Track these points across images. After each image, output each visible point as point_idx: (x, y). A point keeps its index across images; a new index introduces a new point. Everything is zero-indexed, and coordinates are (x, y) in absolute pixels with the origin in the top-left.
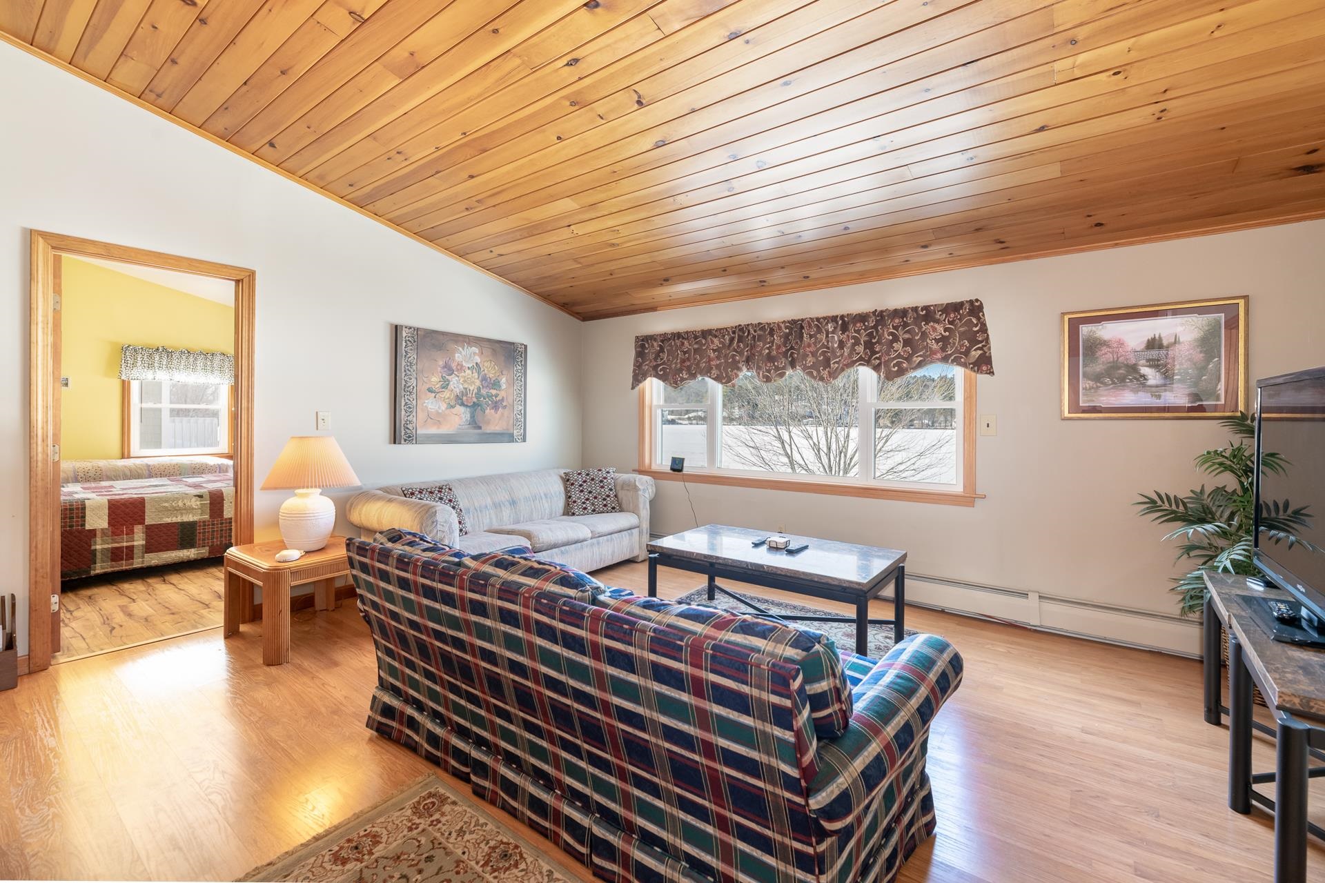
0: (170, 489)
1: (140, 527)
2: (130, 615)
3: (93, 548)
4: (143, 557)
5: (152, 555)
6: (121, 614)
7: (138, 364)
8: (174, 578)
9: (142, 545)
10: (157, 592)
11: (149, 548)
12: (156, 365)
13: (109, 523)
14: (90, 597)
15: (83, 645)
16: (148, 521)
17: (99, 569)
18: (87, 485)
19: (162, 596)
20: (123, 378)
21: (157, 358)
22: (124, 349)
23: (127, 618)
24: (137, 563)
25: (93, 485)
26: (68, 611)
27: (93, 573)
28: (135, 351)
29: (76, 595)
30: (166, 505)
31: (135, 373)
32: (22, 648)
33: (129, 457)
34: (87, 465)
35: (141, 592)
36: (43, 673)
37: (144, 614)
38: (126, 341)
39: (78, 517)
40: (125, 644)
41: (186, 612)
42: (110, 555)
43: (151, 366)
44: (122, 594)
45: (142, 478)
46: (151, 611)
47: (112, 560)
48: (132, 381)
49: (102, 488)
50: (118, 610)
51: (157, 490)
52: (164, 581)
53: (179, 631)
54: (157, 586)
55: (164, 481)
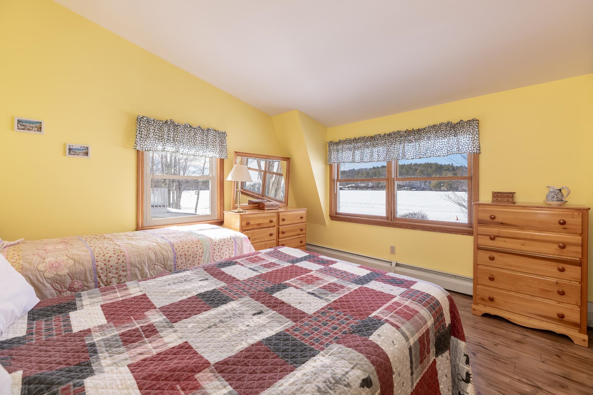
7: (150, 136)
12: (165, 137)
20: (138, 148)
21: (166, 131)
22: (140, 120)
28: (148, 122)
31: (148, 144)
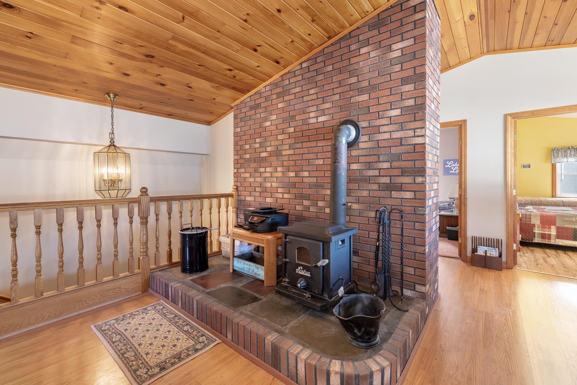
0: (571, 212)
1: (554, 227)
2: (546, 262)
3: (534, 231)
4: (555, 240)
5: (559, 240)
6: (542, 260)
7: (559, 156)
8: (570, 253)
9: (555, 235)
10: (560, 257)
11: (558, 237)
12: (568, 155)
13: (540, 223)
14: (532, 250)
15: (526, 266)
16: (557, 225)
17: (537, 240)
18: (535, 207)
19: (562, 259)
20: (552, 162)
21: (569, 152)
22: (553, 150)
23: (544, 263)
24: (553, 242)
25: (537, 207)
26: (523, 252)
27: (534, 241)
28: (558, 150)
29: (528, 248)
30: (566, 219)
31: (558, 160)
32: (504, 259)
33: (555, 197)
34: (536, 199)
35: (554, 254)
36: (511, 270)
37: (552, 264)
38: (553, 146)
39: (528, 218)
40: (541, 271)
41: (572, 269)
42: (541, 236)
43: (566, 156)
44: (545, 253)
45: (559, 206)
46: (555, 263)
47: (542, 238)
48: (557, 164)
49: (540, 208)
50: (542, 258)
51: (564, 212)
52: (565, 253)
53: (566, 275)
54: (561, 254)
55: (570, 209)
